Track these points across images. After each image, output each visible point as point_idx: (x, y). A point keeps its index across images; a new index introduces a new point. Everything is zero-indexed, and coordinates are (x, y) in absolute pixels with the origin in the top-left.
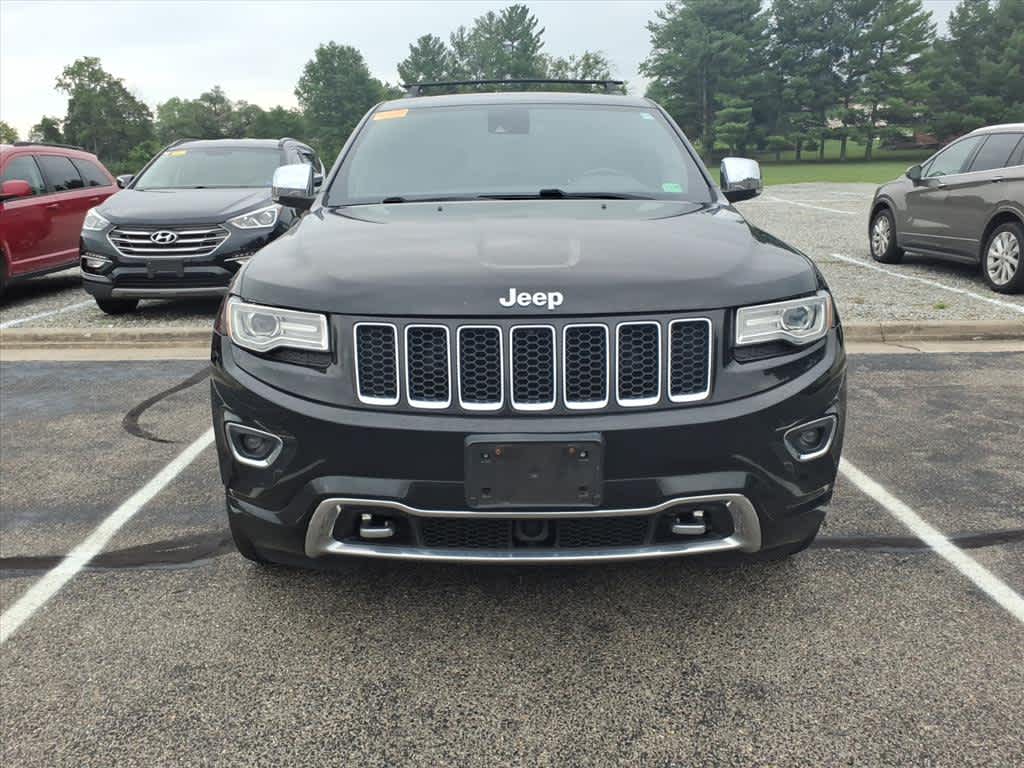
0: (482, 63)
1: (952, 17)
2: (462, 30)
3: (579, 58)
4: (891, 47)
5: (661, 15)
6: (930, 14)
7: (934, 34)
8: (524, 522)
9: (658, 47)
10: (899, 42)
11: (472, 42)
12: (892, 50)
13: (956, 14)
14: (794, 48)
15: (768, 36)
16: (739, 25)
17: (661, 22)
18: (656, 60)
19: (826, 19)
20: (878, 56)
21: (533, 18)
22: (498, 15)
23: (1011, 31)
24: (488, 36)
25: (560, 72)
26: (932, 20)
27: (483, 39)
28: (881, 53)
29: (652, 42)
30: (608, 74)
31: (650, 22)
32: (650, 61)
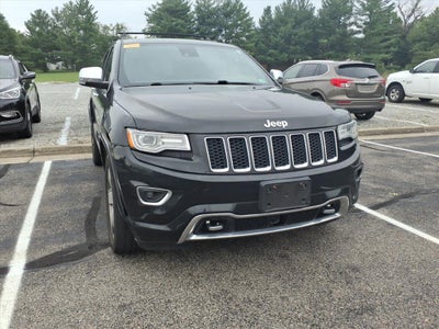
2: (57, 8)
3: (114, 25)
5: (150, 9)
7: (254, 26)
9: (149, 23)
10: (242, 28)
11: (63, 14)
12: (240, 31)
13: (261, 19)
14: (204, 27)
15: (194, 22)
16: (182, 16)
17: (150, 12)
18: (149, 28)
21: (91, 6)
22: (75, 3)
23: (280, 26)
24: (70, 12)
25: (106, 31)
26: (254, 20)
27: (68, 13)
29: (146, 20)
31: (145, 12)
32: (146, 28)
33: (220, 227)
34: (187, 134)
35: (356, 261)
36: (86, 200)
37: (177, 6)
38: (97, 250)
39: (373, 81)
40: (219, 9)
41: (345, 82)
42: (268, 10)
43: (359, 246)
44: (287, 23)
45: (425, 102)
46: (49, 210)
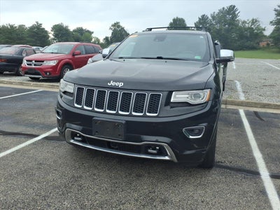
2: (214, 13)
8: (113, 142)
9: (277, 16)
11: (217, 16)
18: (276, 20)
21: (237, 9)
22: (226, 8)
25: (244, 24)
27: (220, 15)
30: (259, 25)
31: (275, 9)
33: (80, 139)
34: (74, 84)
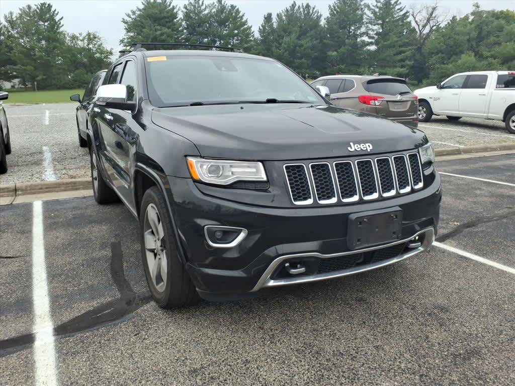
0: (26, 33)
1: (260, 29)
2: (11, 13)
3: (84, 34)
4: (237, 40)
5: (129, 16)
6: (251, 26)
7: (253, 36)
9: (128, 32)
10: (240, 38)
11: (19, 21)
12: (237, 42)
13: (261, 28)
14: (195, 38)
15: (182, 31)
16: (169, 24)
17: (129, 19)
18: (128, 39)
19: (208, 25)
20: (232, 43)
21: (55, 11)
22: (34, 7)
23: (283, 37)
24: (28, 18)
25: (74, 41)
26: (253, 29)
27: (26, 20)
28: (233, 43)
29: (125, 29)
30: (101, 44)
31: (123, 19)
32: (124, 39)
33: (303, 270)
34: (262, 161)
35: (441, 301)
36: (103, 246)
37: (161, 12)
38: (138, 306)
39: (405, 98)
40: (212, 16)
41: (375, 99)
42: (268, 18)
43: (438, 283)
44: (290, 33)
45: (453, 120)
46: (60, 261)
